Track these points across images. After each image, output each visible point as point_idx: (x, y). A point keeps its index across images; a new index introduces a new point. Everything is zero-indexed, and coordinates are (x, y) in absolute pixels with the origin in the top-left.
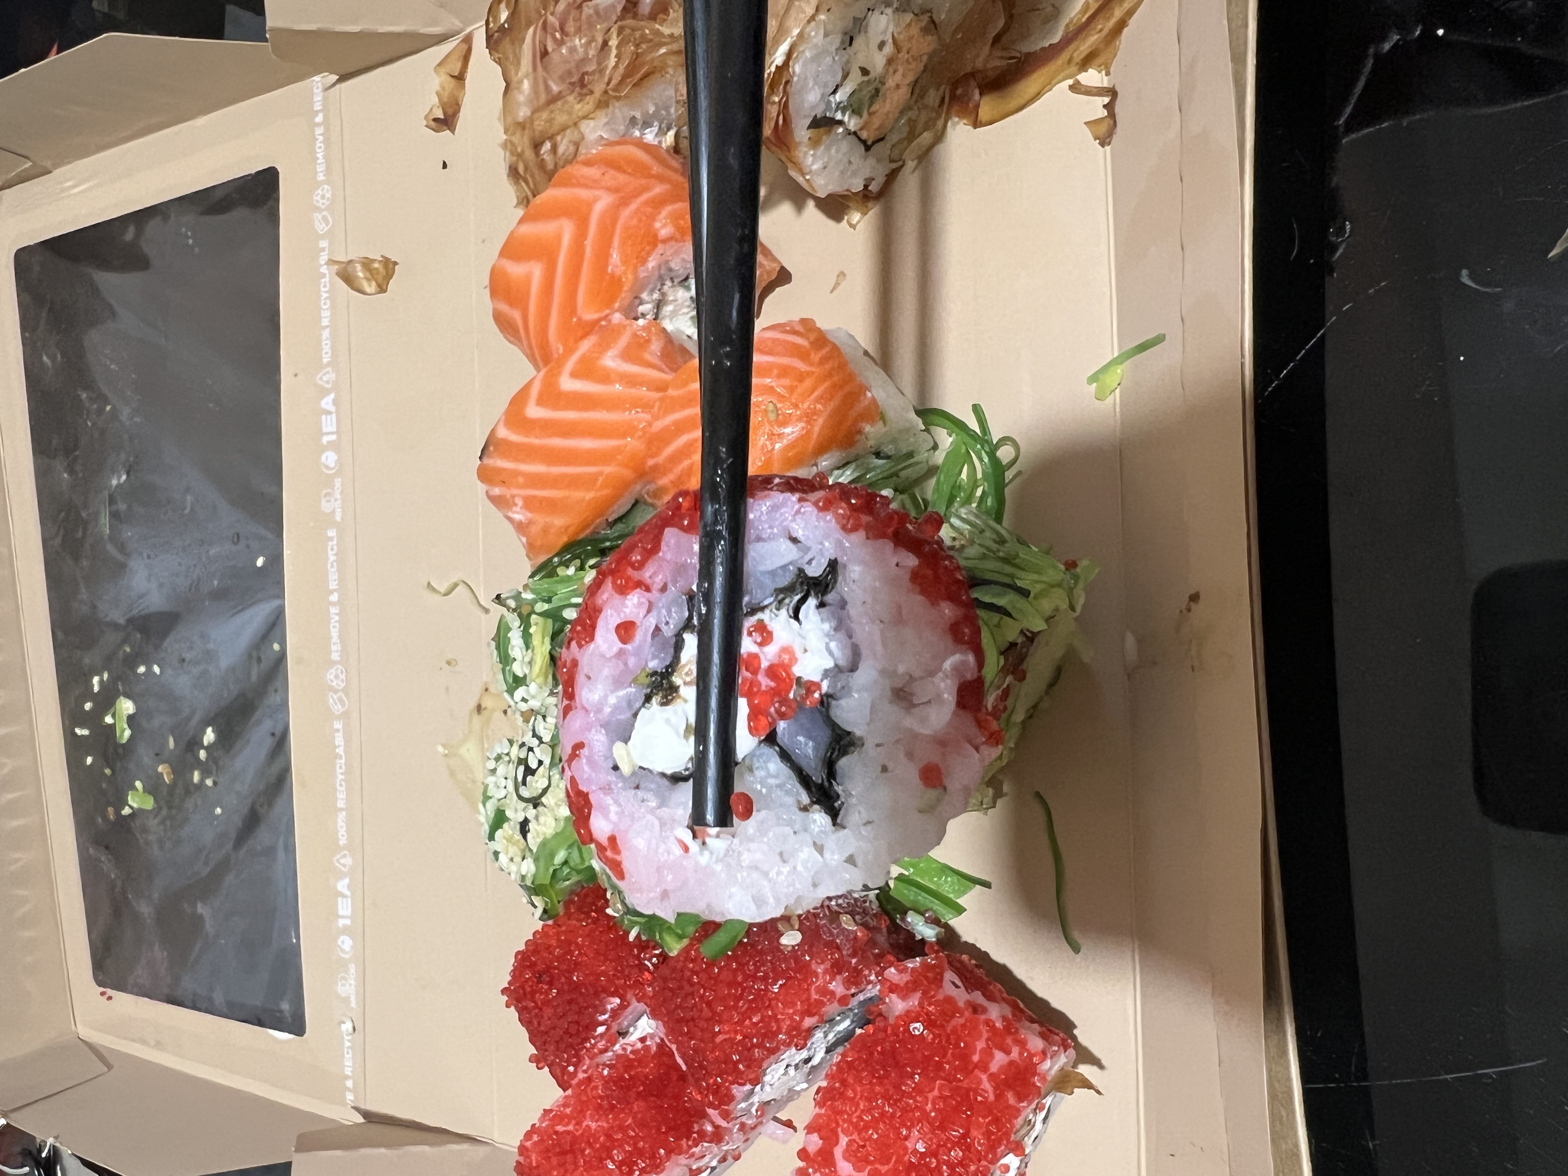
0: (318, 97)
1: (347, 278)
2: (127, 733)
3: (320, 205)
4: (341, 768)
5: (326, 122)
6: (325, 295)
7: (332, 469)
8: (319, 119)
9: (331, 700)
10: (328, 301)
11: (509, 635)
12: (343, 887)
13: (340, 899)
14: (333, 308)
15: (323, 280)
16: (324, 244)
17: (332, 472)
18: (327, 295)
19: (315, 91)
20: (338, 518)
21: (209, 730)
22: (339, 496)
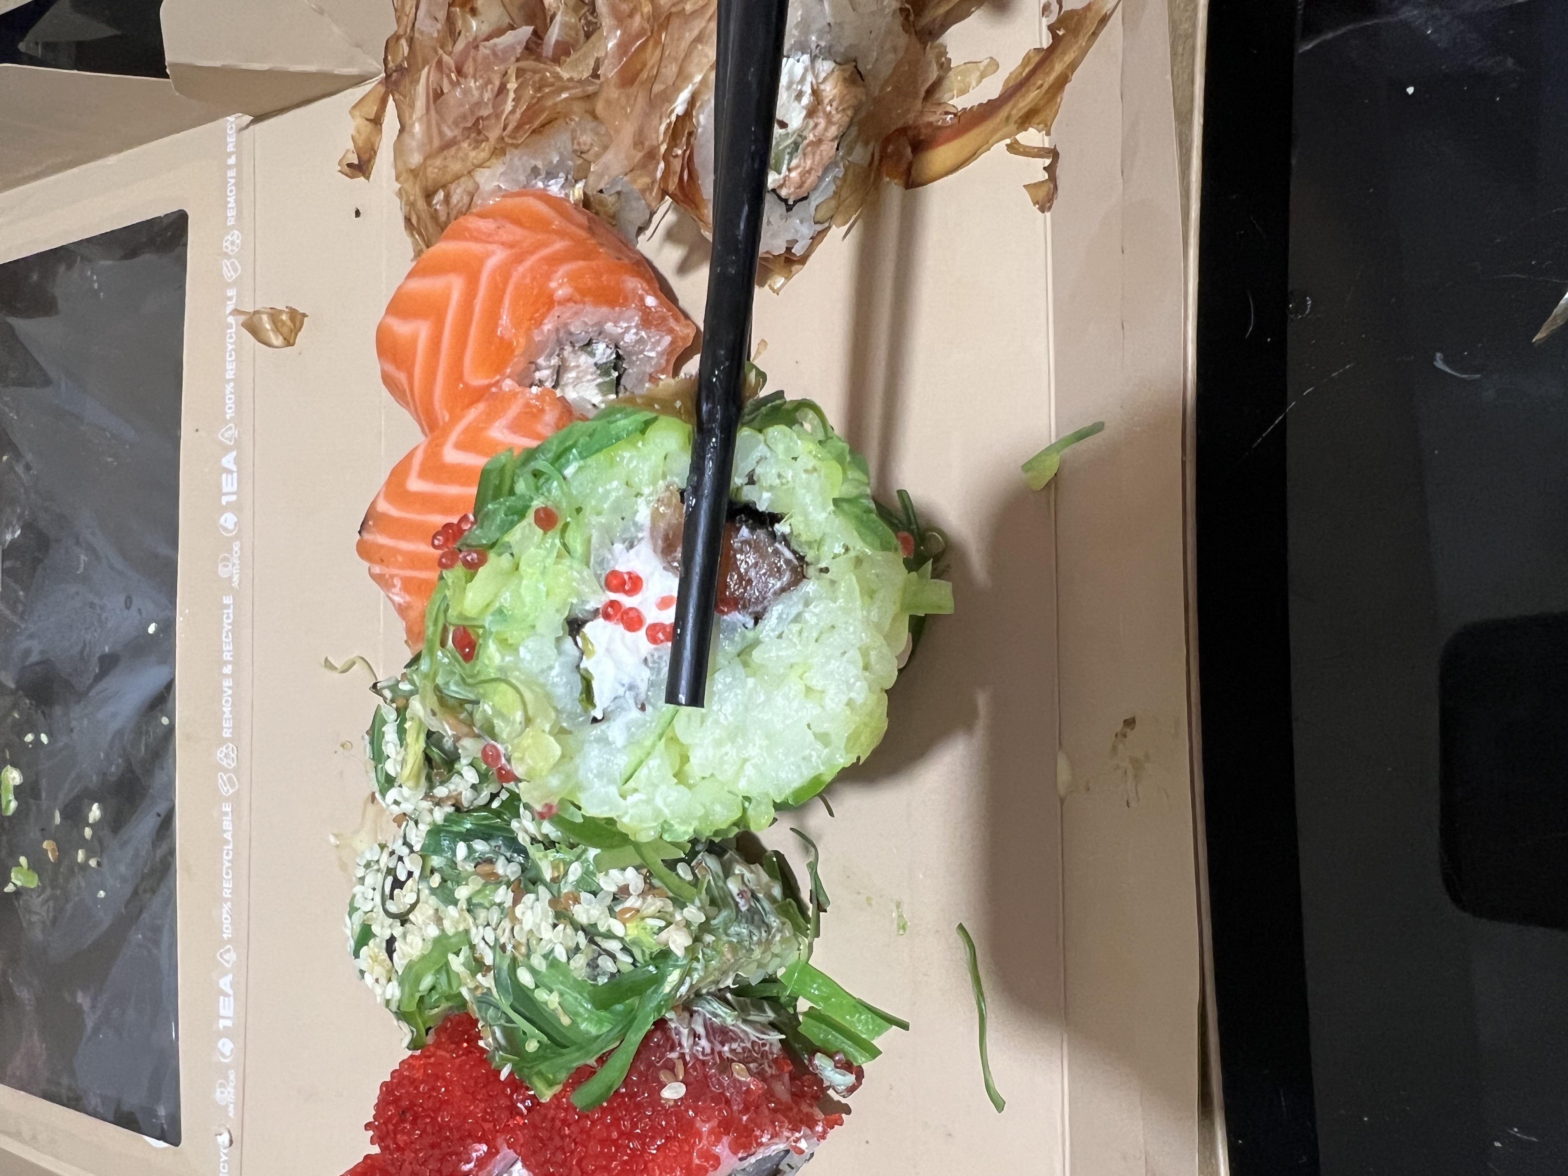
0: (231, 139)
1: (253, 328)
2: (13, 805)
3: (229, 251)
4: (227, 854)
5: (238, 165)
6: (230, 347)
7: (231, 531)
8: (232, 161)
9: (220, 781)
10: (233, 353)
11: (383, 729)
12: (225, 985)
13: (222, 998)
14: (238, 360)
15: (229, 331)
16: (231, 292)
17: (230, 535)
18: (233, 346)
19: (229, 132)
20: (235, 584)
21: (95, 806)
22: (237, 562)
